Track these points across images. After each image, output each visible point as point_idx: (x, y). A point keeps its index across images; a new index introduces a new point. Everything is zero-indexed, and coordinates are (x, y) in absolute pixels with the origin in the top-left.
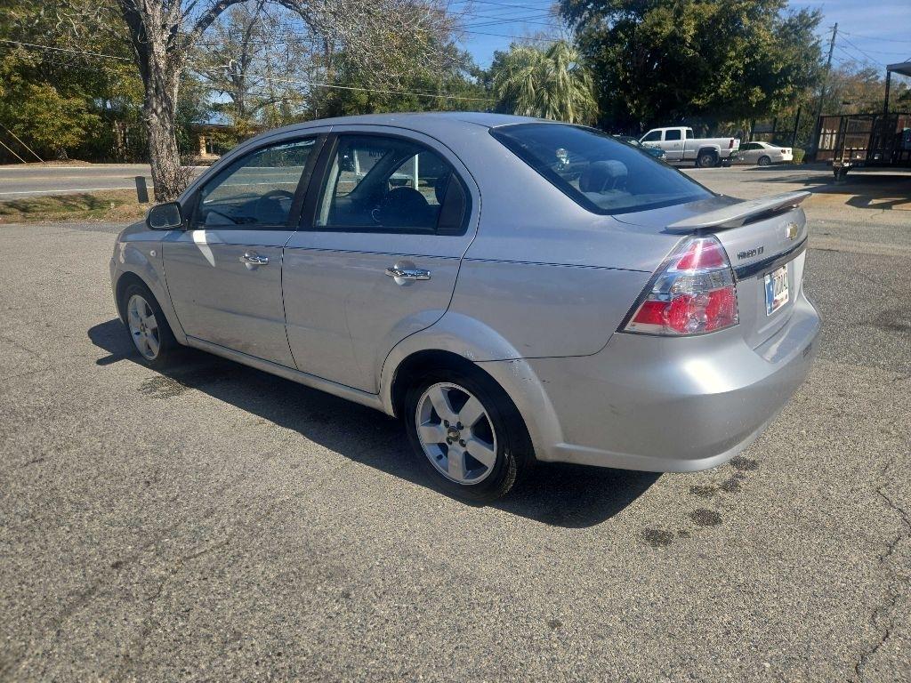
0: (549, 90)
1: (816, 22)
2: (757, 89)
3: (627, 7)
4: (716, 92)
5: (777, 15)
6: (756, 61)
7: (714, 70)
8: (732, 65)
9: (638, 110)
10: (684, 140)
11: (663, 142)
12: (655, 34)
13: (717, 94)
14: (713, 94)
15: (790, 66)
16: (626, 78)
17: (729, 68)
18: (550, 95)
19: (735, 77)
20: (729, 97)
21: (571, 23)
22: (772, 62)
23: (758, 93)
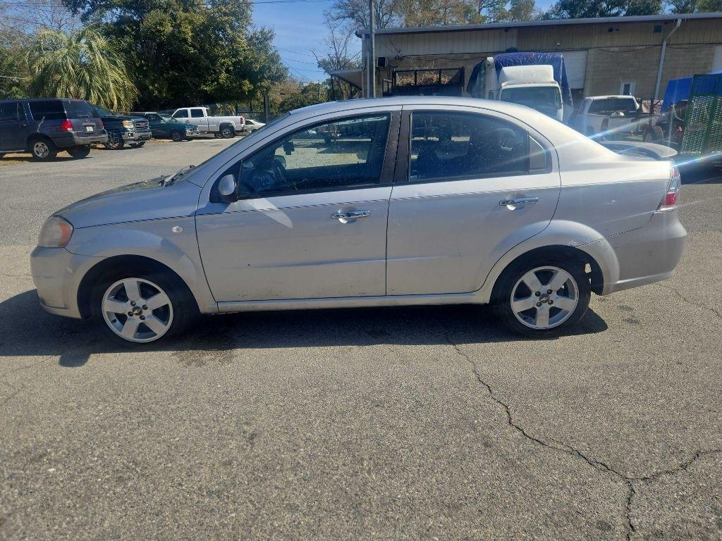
0: (88, 71)
1: (271, 38)
2: (247, 82)
3: (127, 6)
4: (218, 81)
5: (246, 29)
6: (240, 61)
7: (213, 65)
8: (225, 62)
9: (160, 92)
10: (206, 117)
11: (190, 119)
12: (159, 31)
13: (218, 83)
14: (216, 83)
15: (264, 67)
16: (142, 65)
17: (223, 64)
18: (91, 76)
19: (227, 71)
20: (228, 86)
21: (75, 12)
22: (252, 63)
23: (247, 86)
